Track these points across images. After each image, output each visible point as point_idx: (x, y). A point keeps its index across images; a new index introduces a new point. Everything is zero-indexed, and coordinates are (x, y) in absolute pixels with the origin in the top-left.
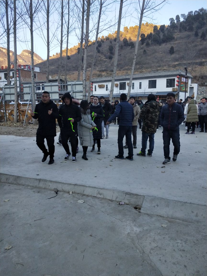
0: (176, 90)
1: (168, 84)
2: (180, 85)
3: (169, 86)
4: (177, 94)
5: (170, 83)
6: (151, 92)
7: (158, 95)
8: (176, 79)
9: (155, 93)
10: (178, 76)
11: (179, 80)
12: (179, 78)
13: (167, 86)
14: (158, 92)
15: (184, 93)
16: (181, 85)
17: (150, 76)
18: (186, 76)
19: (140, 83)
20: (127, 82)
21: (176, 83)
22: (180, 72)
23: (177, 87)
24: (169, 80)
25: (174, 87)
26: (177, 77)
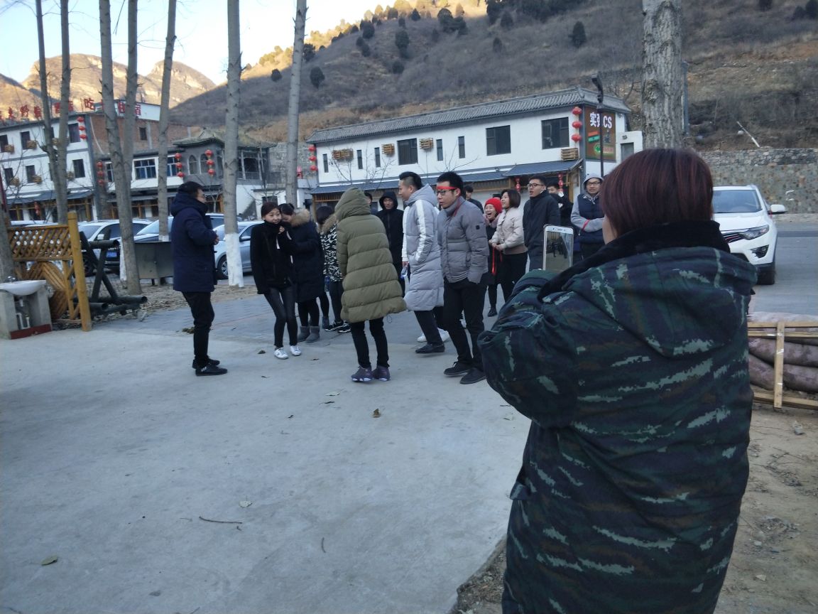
0: (572, 155)
1: (548, 138)
2: (587, 137)
3: (551, 145)
4: (577, 168)
5: (554, 135)
6: (495, 168)
7: (518, 177)
8: (573, 119)
9: (509, 169)
10: (577, 109)
11: (580, 123)
12: (580, 115)
13: (546, 145)
14: (517, 167)
15: (599, 163)
16: (590, 139)
17: (488, 114)
18: (600, 107)
19: (461, 139)
20: (420, 137)
21: (572, 131)
22: (582, 95)
23: (578, 147)
24: (549, 124)
25: (568, 144)
26: (575, 113)
